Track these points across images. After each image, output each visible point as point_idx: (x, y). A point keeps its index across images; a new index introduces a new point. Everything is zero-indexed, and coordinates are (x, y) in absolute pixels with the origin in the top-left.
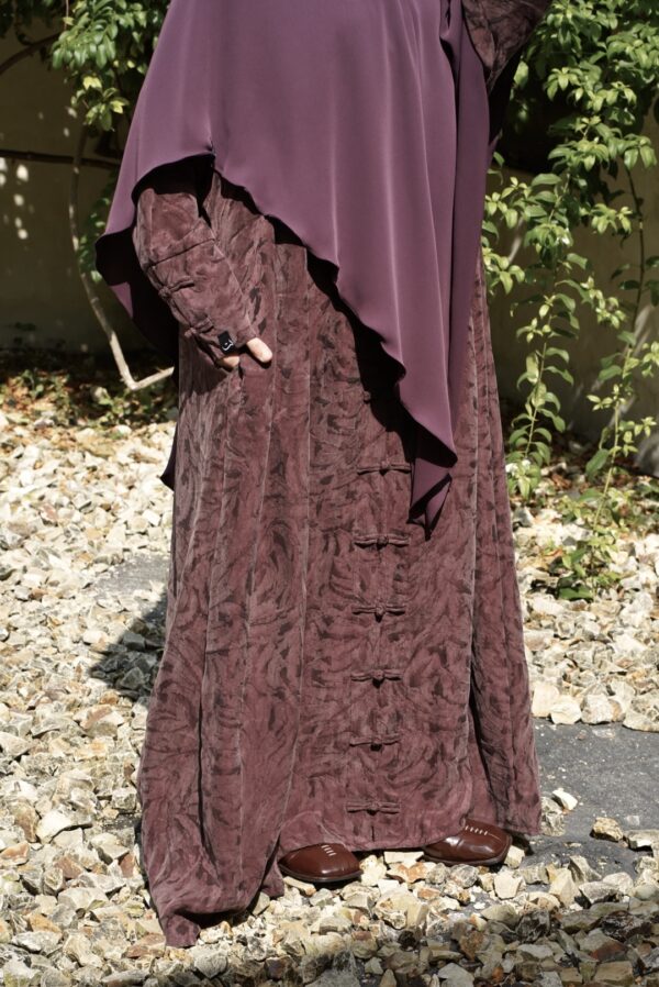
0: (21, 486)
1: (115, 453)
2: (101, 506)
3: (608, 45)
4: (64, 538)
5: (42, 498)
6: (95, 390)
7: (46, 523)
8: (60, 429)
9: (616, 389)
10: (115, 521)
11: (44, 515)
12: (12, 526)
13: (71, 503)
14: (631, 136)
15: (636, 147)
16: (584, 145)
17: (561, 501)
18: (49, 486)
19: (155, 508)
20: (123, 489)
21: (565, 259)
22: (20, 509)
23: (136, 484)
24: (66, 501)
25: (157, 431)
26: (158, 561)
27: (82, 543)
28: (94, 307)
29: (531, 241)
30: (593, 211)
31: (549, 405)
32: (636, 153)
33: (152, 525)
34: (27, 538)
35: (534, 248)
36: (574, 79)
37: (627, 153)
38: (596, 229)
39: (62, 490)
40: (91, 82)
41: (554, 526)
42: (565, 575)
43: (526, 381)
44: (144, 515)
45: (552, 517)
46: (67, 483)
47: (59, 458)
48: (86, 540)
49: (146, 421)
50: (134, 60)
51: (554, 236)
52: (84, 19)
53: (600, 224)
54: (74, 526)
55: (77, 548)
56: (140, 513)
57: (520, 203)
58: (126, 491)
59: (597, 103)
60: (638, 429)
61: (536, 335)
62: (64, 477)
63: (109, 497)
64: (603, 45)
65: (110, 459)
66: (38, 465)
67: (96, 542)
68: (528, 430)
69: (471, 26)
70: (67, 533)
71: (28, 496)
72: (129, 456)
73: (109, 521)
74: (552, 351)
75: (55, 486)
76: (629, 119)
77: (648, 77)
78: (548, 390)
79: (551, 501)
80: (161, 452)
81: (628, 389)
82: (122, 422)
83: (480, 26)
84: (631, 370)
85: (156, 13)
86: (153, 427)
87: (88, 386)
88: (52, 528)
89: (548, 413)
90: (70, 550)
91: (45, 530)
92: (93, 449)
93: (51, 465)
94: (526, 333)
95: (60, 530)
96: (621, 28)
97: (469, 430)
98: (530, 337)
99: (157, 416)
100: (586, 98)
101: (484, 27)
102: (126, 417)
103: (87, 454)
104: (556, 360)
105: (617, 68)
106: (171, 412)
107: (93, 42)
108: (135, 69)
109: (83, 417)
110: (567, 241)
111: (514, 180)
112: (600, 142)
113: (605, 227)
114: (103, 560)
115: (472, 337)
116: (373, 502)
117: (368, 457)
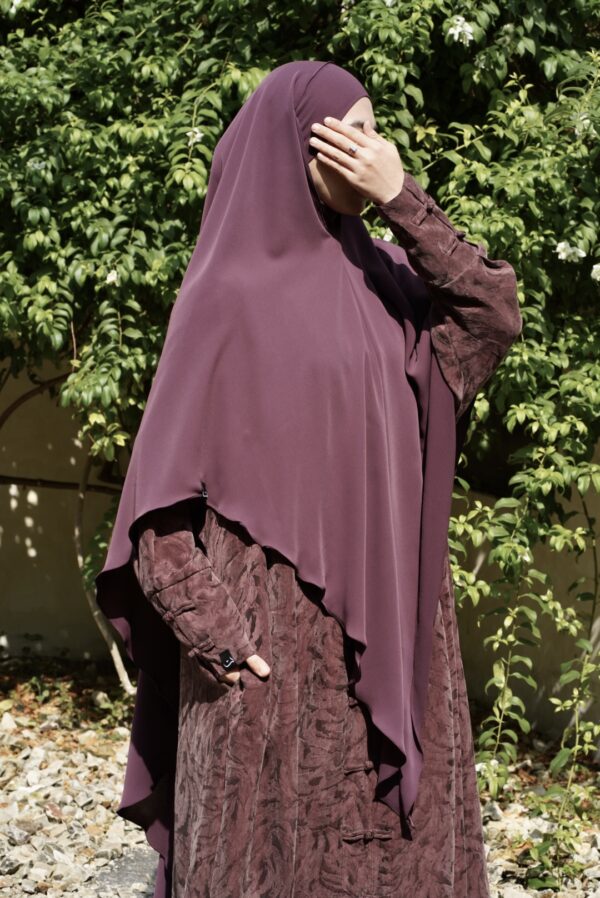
0: (28, 785)
1: (115, 753)
2: (102, 804)
3: (560, 383)
4: (67, 834)
5: (47, 797)
6: (96, 695)
7: (51, 820)
8: (64, 732)
9: (576, 692)
10: (114, 818)
11: (49, 813)
12: (20, 823)
13: (74, 801)
14: (583, 463)
15: (589, 474)
16: (541, 473)
17: (527, 797)
18: (54, 785)
21: (526, 574)
22: (27, 807)
24: (69, 799)
27: (84, 838)
28: (96, 619)
29: (495, 559)
30: (551, 531)
31: (514, 709)
32: (589, 479)
34: (34, 834)
35: (498, 565)
36: (530, 414)
37: (580, 480)
38: (554, 548)
39: (66, 789)
40: (96, 418)
41: (521, 819)
42: (533, 866)
43: (493, 685)
45: (520, 811)
46: (70, 782)
47: (63, 758)
48: (88, 836)
50: (135, 398)
51: (516, 554)
52: (90, 362)
53: (558, 543)
54: (78, 823)
55: (78, 844)
57: (485, 524)
59: (552, 435)
60: (596, 729)
61: (501, 644)
62: (67, 777)
63: (109, 796)
64: (556, 382)
65: (110, 759)
66: (44, 765)
67: (97, 838)
68: (496, 731)
70: (70, 829)
71: (34, 795)
73: (109, 819)
74: (517, 658)
75: (59, 785)
76: (581, 448)
77: (596, 411)
78: (514, 695)
79: (518, 796)
81: (587, 692)
82: (121, 725)
83: (452, 364)
84: (588, 675)
85: (154, 356)
87: (90, 691)
88: (57, 825)
89: (514, 716)
90: (73, 846)
91: (49, 827)
92: (94, 750)
93: (56, 765)
94: (492, 642)
95: (63, 827)
96: (572, 367)
98: (496, 645)
100: (541, 430)
101: (455, 365)
102: (124, 719)
103: (89, 755)
104: (521, 667)
105: (569, 403)
107: (99, 384)
108: (136, 406)
109: (86, 720)
110: (528, 559)
111: (479, 504)
112: (556, 470)
113: (562, 546)
114: (104, 855)
115: (444, 645)
116: (359, 800)
117: (354, 758)
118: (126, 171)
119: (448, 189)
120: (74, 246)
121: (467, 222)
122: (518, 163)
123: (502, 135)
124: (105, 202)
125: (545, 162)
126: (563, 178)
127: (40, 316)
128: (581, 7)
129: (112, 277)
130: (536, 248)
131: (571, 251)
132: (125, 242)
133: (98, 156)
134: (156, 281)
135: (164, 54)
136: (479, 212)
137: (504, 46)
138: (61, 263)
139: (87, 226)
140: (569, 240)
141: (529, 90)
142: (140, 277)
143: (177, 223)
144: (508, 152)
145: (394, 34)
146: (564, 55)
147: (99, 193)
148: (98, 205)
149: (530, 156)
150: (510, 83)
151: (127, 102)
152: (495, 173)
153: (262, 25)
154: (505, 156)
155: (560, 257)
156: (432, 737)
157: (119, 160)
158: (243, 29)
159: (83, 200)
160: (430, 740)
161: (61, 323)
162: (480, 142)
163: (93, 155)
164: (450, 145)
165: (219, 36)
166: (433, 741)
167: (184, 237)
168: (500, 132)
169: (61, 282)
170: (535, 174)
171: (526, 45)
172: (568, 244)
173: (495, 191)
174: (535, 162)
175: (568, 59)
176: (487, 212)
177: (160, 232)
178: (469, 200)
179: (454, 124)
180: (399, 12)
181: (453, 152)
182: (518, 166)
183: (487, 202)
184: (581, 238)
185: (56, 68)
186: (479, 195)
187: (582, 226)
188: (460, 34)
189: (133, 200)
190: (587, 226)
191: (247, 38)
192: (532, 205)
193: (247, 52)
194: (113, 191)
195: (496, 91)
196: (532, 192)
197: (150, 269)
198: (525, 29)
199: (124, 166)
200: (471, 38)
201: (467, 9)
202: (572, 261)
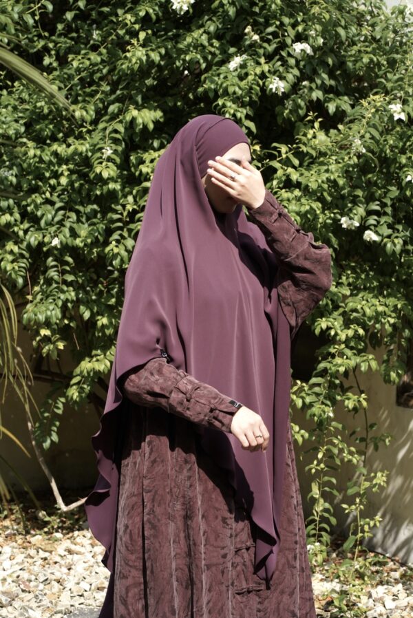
0: (4, 570)
1: (56, 549)
2: (55, 580)
3: (346, 305)
4: (35, 600)
5: (18, 577)
6: (39, 513)
7: (23, 591)
8: (21, 536)
9: (358, 500)
10: (63, 589)
11: (22, 586)
12: (4, 593)
13: (36, 579)
14: (363, 354)
15: (367, 361)
16: (338, 360)
17: (323, 569)
18: (21, 570)
19: (86, 580)
20: (65, 570)
21: (330, 425)
22: (7, 583)
23: (73, 567)
24: (33, 578)
25: (78, 536)
26: (92, 612)
27: (46, 602)
28: (41, 463)
29: (311, 416)
30: (344, 397)
31: (326, 510)
32: (367, 364)
33: (86, 591)
34: (13, 600)
35: (314, 420)
36: (330, 324)
37: (362, 364)
38: (348, 407)
39: (29, 572)
40: (45, 332)
41: (322, 583)
42: (333, 611)
43: (312, 497)
44: (80, 585)
45: (320, 578)
46: (31, 568)
47: (23, 553)
48: (48, 600)
49: (71, 529)
50: (68, 319)
51: (324, 412)
52: (39, 297)
53: (350, 404)
54: (41, 592)
55: (43, 605)
56: (78, 584)
57: (303, 394)
58: (68, 571)
59: (343, 337)
60: (372, 523)
61: (316, 469)
62: (28, 564)
63: (58, 575)
64: (343, 305)
65: (53, 553)
66: (12, 558)
67: (54, 601)
68: (316, 525)
69: (283, 305)
70: (36, 597)
71: (10, 576)
72: (65, 550)
73: (60, 589)
74: (326, 478)
75: (24, 570)
76: (361, 345)
77: (370, 321)
78: (325, 502)
79: (317, 569)
80: (83, 548)
81: (364, 501)
82: (57, 531)
83: (289, 305)
84: (366, 489)
85: (81, 292)
86: (76, 533)
87: (33, 510)
88: (27, 594)
89: (326, 515)
90: (39, 607)
91: (23, 595)
92: (42, 547)
93: (20, 557)
94: (311, 469)
95: (32, 595)
96: (352, 295)
97: (293, 523)
98: (313, 471)
99: (77, 527)
100: (336, 334)
101: (290, 305)
102: (59, 528)
103: (40, 550)
104: (329, 484)
105: (352, 317)
106: (85, 524)
107: (48, 309)
108: (69, 325)
109: (34, 530)
110: (331, 415)
111: (299, 382)
112: (347, 358)
113: (353, 406)
114: (60, 612)
115: (290, 470)
116: (244, 567)
117: (240, 541)
118: (62, 174)
119: (272, 185)
120: (29, 222)
121: (287, 205)
122: (315, 168)
123: (305, 151)
124: (48, 195)
125: (333, 167)
126: (343, 177)
127: (9, 267)
128: (350, 69)
129: (56, 242)
130: (329, 221)
131: (350, 222)
132: (63, 220)
133: (43, 166)
134: (83, 244)
135: (84, 101)
136: (293, 199)
137: (304, 95)
138: (21, 233)
139: (37, 210)
140: (348, 215)
141: (320, 122)
142: (72, 241)
143: (95, 207)
144: (308, 161)
145: (237, 89)
146: (340, 99)
147: (44, 189)
148: (43, 196)
149: (322, 164)
150: (309, 118)
151: (60, 131)
152: (302, 175)
153: (149, 82)
154: (306, 164)
155: (343, 226)
156: (285, 527)
157: (56, 168)
158: (137, 85)
159: (34, 193)
160: (284, 529)
161: (21, 271)
162: (291, 155)
163: (39, 165)
164: (273, 157)
165: (121, 89)
166: (285, 530)
167: (99, 216)
168: (304, 149)
169: (20, 245)
170: (327, 175)
171: (317, 95)
172: (348, 219)
173: (303, 186)
174: (326, 167)
175: (342, 102)
176: (298, 199)
177: (85, 213)
178: (286, 191)
179: (274, 144)
180: (239, 74)
181: (275, 161)
182: (315, 170)
183: (297, 193)
184: (356, 214)
185: (12, 110)
186: (292, 189)
187: (356, 207)
188: (276, 88)
189: (66, 193)
190: (359, 206)
191: (139, 90)
192: (325, 194)
193: (139, 99)
194: (53, 188)
195: (299, 123)
196: (325, 186)
197: (79, 237)
198: (317, 84)
199: (60, 172)
200: (283, 90)
201: (280, 72)
202: (351, 229)
